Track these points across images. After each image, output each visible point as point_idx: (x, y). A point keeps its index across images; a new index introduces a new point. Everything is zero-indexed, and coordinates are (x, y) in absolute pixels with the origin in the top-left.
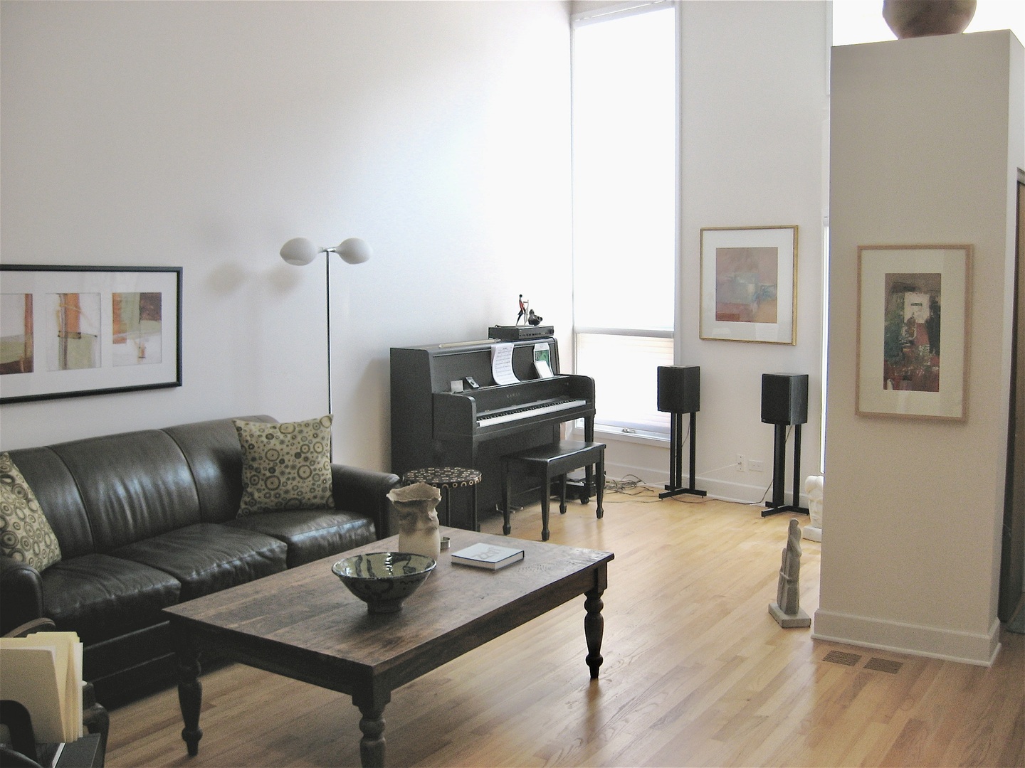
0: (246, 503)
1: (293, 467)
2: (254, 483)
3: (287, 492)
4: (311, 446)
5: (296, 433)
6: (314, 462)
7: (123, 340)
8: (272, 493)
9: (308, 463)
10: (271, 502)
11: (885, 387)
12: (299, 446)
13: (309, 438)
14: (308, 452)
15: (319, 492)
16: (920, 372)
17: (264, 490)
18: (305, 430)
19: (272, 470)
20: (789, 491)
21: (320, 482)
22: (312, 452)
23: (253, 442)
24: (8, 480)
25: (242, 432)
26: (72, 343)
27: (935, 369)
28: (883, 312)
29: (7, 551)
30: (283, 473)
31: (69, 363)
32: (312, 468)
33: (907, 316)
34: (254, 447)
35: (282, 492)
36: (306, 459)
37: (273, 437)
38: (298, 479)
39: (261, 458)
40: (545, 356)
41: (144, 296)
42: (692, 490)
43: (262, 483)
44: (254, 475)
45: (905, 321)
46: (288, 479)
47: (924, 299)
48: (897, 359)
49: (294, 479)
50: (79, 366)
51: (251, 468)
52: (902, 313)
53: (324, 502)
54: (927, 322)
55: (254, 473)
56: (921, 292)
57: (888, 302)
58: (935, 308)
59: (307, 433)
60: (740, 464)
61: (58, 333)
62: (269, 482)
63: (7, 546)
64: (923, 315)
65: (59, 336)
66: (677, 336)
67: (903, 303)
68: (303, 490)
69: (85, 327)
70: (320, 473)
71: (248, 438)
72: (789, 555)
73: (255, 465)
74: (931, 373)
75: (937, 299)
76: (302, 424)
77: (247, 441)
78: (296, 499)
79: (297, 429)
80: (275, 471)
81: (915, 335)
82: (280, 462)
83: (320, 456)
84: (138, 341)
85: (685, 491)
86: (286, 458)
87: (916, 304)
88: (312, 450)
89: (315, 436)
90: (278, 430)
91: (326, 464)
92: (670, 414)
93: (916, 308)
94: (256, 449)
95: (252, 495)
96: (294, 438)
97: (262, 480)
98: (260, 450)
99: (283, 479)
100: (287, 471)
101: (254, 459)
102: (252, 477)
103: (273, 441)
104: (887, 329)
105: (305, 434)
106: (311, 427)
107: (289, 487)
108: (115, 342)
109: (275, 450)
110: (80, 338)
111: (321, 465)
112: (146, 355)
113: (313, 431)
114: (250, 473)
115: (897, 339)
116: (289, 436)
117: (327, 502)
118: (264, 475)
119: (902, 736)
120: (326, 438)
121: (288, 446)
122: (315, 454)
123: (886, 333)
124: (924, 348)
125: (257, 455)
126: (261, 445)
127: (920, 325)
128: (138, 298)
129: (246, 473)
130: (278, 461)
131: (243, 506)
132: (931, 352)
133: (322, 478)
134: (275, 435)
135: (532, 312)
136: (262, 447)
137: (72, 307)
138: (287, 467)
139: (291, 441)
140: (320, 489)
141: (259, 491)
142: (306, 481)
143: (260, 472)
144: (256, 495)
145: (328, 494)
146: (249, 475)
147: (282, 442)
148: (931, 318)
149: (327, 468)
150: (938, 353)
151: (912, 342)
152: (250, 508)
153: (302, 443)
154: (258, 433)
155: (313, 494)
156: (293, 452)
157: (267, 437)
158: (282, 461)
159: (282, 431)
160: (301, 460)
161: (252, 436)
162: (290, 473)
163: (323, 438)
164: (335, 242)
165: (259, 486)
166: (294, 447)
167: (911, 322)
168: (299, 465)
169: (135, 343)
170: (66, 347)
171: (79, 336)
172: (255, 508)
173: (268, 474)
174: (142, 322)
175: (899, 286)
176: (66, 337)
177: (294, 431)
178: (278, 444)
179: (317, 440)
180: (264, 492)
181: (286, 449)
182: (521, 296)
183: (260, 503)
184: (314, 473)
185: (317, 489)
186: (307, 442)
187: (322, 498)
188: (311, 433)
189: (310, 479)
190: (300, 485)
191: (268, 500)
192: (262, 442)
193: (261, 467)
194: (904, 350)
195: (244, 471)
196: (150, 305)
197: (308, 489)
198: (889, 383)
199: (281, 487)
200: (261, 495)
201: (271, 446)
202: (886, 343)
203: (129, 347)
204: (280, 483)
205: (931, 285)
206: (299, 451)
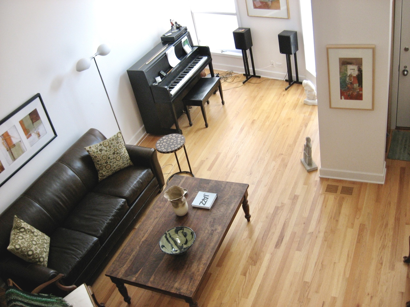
0: (101, 176)
1: (114, 158)
2: (101, 169)
3: (115, 168)
4: (117, 147)
5: (110, 145)
6: (121, 153)
7: (30, 135)
8: (109, 170)
9: (119, 155)
10: (110, 173)
11: (341, 98)
12: (113, 150)
13: (116, 145)
14: (117, 151)
15: (126, 162)
16: (355, 94)
17: (106, 170)
18: (113, 142)
19: (106, 163)
20: (294, 75)
21: (125, 159)
22: (119, 150)
23: (96, 155)
24: (22, 230)
25: (90, 152)
26: (13, 150)
27: (360, 92)
28: (339, 72)
29: (37, 260)
30: (111, 162)
31: (15, 157)
32: (120, 155)
33: (349, 73)
34: (96, 157)
35: (112, 169)
36: (117, 153)
37: (102, 150)
38: (117, 162)
39: (101, 160)
40: (186, 42)
41: (30, 114)
42: (254, 76)
43: (104, 168)
44: (100, 167)
45: (348, 75)
46: (113, 163)
47: (355, 67)
48: (346, 89)
49: (115, 162)
50: (19, 155)
51: (98, 164)
52: (346, 72)
53: (129, 165)
54: (357, 75)
55: (100, 166)
56: (354, 65)
57: (340, 69)
58: (360, 71)
59: (114, 143)
60: (272, 64)
61: (6, 150)
62: (107, 167)
63: (37, 258)
64: (355, 73)
65: (7, 151)
66: (238, 14)
67: (347, 69)
68: (120, 164)
69: (15, 141)
70: (124, 156)
71: (93, 154)
72: (307, 149)
73: (99, 163)
74: (359, 93)
75: (361, 68)
76: (111, 140)
77: (93, 155)
78: (119, 168)
79: (110, 143)
80: (107, 162)
81: (352, 80)
82: (108, 159)
83: (122, 149)
84: (35, 132)
85: (252, 76)
86: (110, 156)
87: (352, 69)
88: (118, 149)
89: (118, 143)
90: (102, 146)
91: (125, 150)
92: (241, 50)
93: (352, 71)
94: (97, 157)
95: (102, 173)
96: (110, 147)
97: (104, 167)
98: (99, 157)
99: (111, 164)
100: (112, 160)
101: (98, 161)
102: (99, 167)
103: (103, 152)
104: (341, 79)
105: (114, 144)
106: (115, 140)
107: (115, 166)
108: (28, 138)
109: (105, 155)
110: (15, 146)
111: (123, 153)
112: (41, 134)
113: (116, 141)
114: (98, 166)
115: (345, 82)
116: (108, 147)
117: (130, 164)
118: (104, 165)
119: (359, 235)
120: (122, 141)
121: (109, 151)
122: (120, 150)
123: (340, 80)
124: (356, 85)
125: (99, 159)
126: (99, 155)
127: (354, 77)
128: (29, 117)
129: (97, 166)
130: (107, 159)
131: (100, 178)
132: (359, 86)
133: (125, 157)
134: (102, 149)
135: (176, 23)
136: (100, 156)
137: (7, 137)
138: (111, 159)
139: (110, 149)
140: (126, 161)
141: (104, 171)
142: (120, 161)
143: (102, 165)
144: (104, 173)
145: (129, 161)
146: (98, 167)
147: (106, 151)
148: (359, 74)
149: (126, 152)
150: (362, 87)
151: (351, 83)
152: (103, 178)
153: (114, 148)
154: (96, 150)
155: (124, 164)
156: (112, 153)
157: (100, 151)
158: (109, 158)
159: (105, 146)
160: (115, 155)
161: (94, 153)
162: (113, 161)
163: (121, 142)
164: (95, 51)
165: (103, 170)
166: (112, 151)
167: (351, 76)
168: (115, 157)
169: (35, 133)
170: (12, 153)
171: (14, 145)
172: (105, 178)
173: (105, 165)
174: (34, 124)
175: (345, 63)
176: (10, 149)
177: (109, 144)
178: (105, 152)
179: (119, 144)
180: (106, 171)
181: (109, 153)
182: (171, 20)
183: (106, 175)
184: (122, 157)
185: (125, 162)
186: (115, 147)
187: (128, 164)
188: (116, 143)
189: (121, 159)
190: (118, 163)
191: (108, 173)
192: (99, 154)
193: (102, 163)
194: (348, 86)
195: (96, 166)
196: (34, 116)
197: (121, 164)
198: (343, 97)
199: (112, 167)
200: (105, 172)
201: (103, 154)
202: (341, 83)
203: (34, 136)
204: (111, 166)
205: (358, 62)
206: (114, 152)
